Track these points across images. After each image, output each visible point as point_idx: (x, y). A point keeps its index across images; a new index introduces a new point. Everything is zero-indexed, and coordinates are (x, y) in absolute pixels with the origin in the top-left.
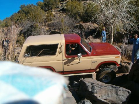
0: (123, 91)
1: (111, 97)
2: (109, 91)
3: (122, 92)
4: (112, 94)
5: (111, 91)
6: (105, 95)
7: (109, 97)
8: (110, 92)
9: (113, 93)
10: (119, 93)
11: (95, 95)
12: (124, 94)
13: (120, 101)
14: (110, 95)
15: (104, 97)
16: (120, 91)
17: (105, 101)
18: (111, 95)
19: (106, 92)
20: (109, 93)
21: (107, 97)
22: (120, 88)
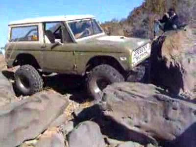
0: (182, 109)
1: (152, 121)
2: (149, 107)
3: (178, 111)
4: (155, 114)
5: (153, 107)
6: (138, 116)
7: (146, 122)
9: (158, 113)
10: (171, 113)
12: (185, 117)
13: (173, 134)
15: (136, 121)
16: (174, 109)
17: (137, 129)
18: (152, 117)
19: (140, 109)
20: (148, 111)
21: (141, 121)
22: (175, 102)
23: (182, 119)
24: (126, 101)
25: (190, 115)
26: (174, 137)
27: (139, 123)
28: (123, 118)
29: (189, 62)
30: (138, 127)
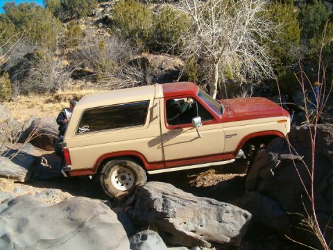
0: (233, 212)
1: (207, 225)
4: (209, 218)
6: (193, 221)
10: (225, 217)
11: (171, 220)
14: (204, 222)
15: (191, 226)
17: (192, 234)
19: (195, 213)
20: (203, 216)
25: (241, 218)
30: (194, 231)
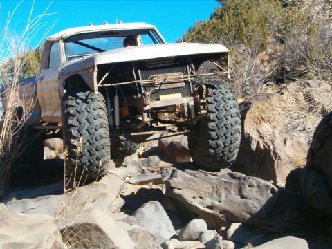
2: (223, 186)
3: (255, 189)
5: (227, 186)
7: (220, 201)
8: (226, 188)
9: (233, 192)
12: (262, 195)
13: (248, 213)
16: (250, 186)
18: (227, 197)
21: (214, 201)
22: (251, 179)
23: (259, 197)
24: (197, 177)
26: (249, 216)
27: (213, 203)
28: (194, 198)
29: (285, 143)
